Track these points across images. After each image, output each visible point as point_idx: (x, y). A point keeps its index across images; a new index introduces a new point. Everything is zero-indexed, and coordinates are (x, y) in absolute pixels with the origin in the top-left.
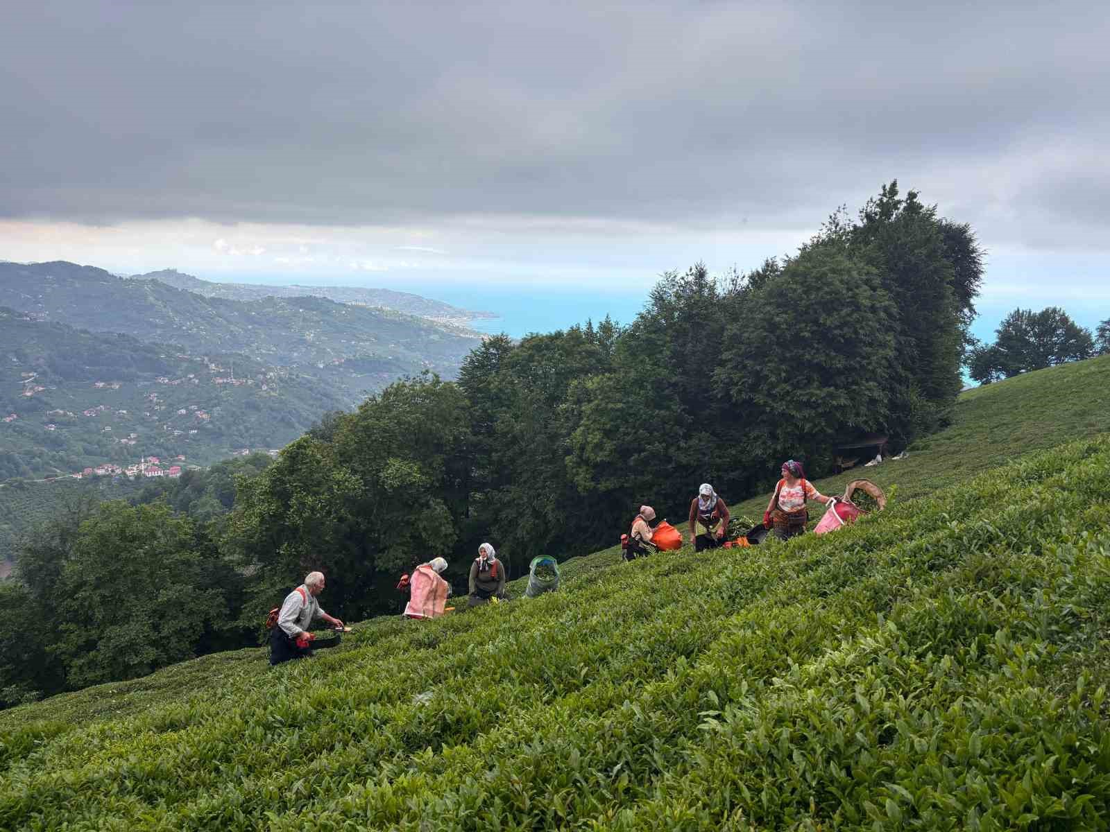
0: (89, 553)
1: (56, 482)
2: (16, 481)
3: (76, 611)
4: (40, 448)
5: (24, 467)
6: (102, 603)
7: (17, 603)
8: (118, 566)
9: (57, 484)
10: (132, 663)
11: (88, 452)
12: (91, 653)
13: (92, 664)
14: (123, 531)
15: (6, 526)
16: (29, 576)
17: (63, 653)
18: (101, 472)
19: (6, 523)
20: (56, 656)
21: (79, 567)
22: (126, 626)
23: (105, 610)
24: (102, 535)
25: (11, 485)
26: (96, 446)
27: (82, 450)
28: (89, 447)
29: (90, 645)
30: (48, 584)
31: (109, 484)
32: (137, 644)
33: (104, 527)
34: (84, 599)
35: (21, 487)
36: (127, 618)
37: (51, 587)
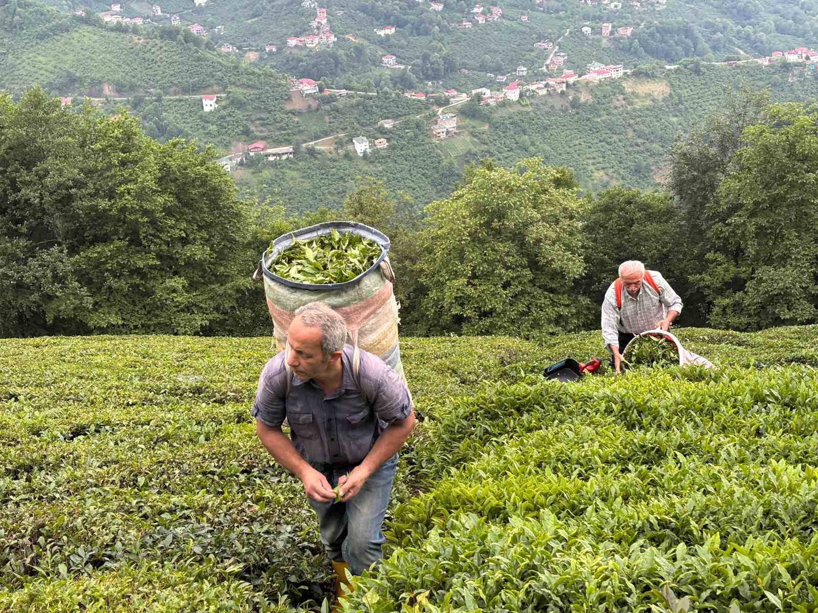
0: (750, 169)
1: (738, 67)
2: (692, 62)
3: (726, 239)
4: (724, 20)
5: (704, 45)
6: (757, 235)
7: (664, 218)
8: (781, 190)
9: (739, 71)
10: (782, 318)
11: (780, 30)
12: (737, 294)
13: (737, 307)
14: (792, 146)
15: (675, 119)
16: (680, 186)
17: (708, 287)
18: (792, 58)
19: (676, 116)
20: (698, 289)
21: (735, 185)
22: (782, 269)
23: (759, 244)
24: (766, 146)
25: (685, 66)
26: (791, 21)
27: (773, 27)
28: (783, 23)
29: (738, 284)
30: (699, 199)
31: (801, 75)
32: (791, 295)
33: (772, 138)
34: (737, 226)
35: (697, 71)
36: (784, 259)
37: (702, 205)
